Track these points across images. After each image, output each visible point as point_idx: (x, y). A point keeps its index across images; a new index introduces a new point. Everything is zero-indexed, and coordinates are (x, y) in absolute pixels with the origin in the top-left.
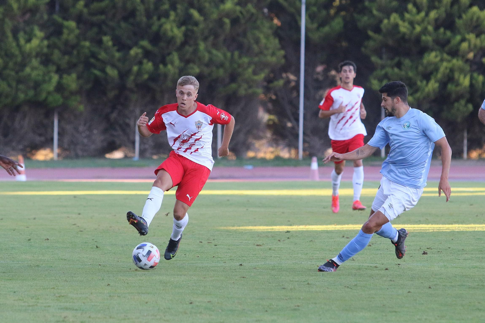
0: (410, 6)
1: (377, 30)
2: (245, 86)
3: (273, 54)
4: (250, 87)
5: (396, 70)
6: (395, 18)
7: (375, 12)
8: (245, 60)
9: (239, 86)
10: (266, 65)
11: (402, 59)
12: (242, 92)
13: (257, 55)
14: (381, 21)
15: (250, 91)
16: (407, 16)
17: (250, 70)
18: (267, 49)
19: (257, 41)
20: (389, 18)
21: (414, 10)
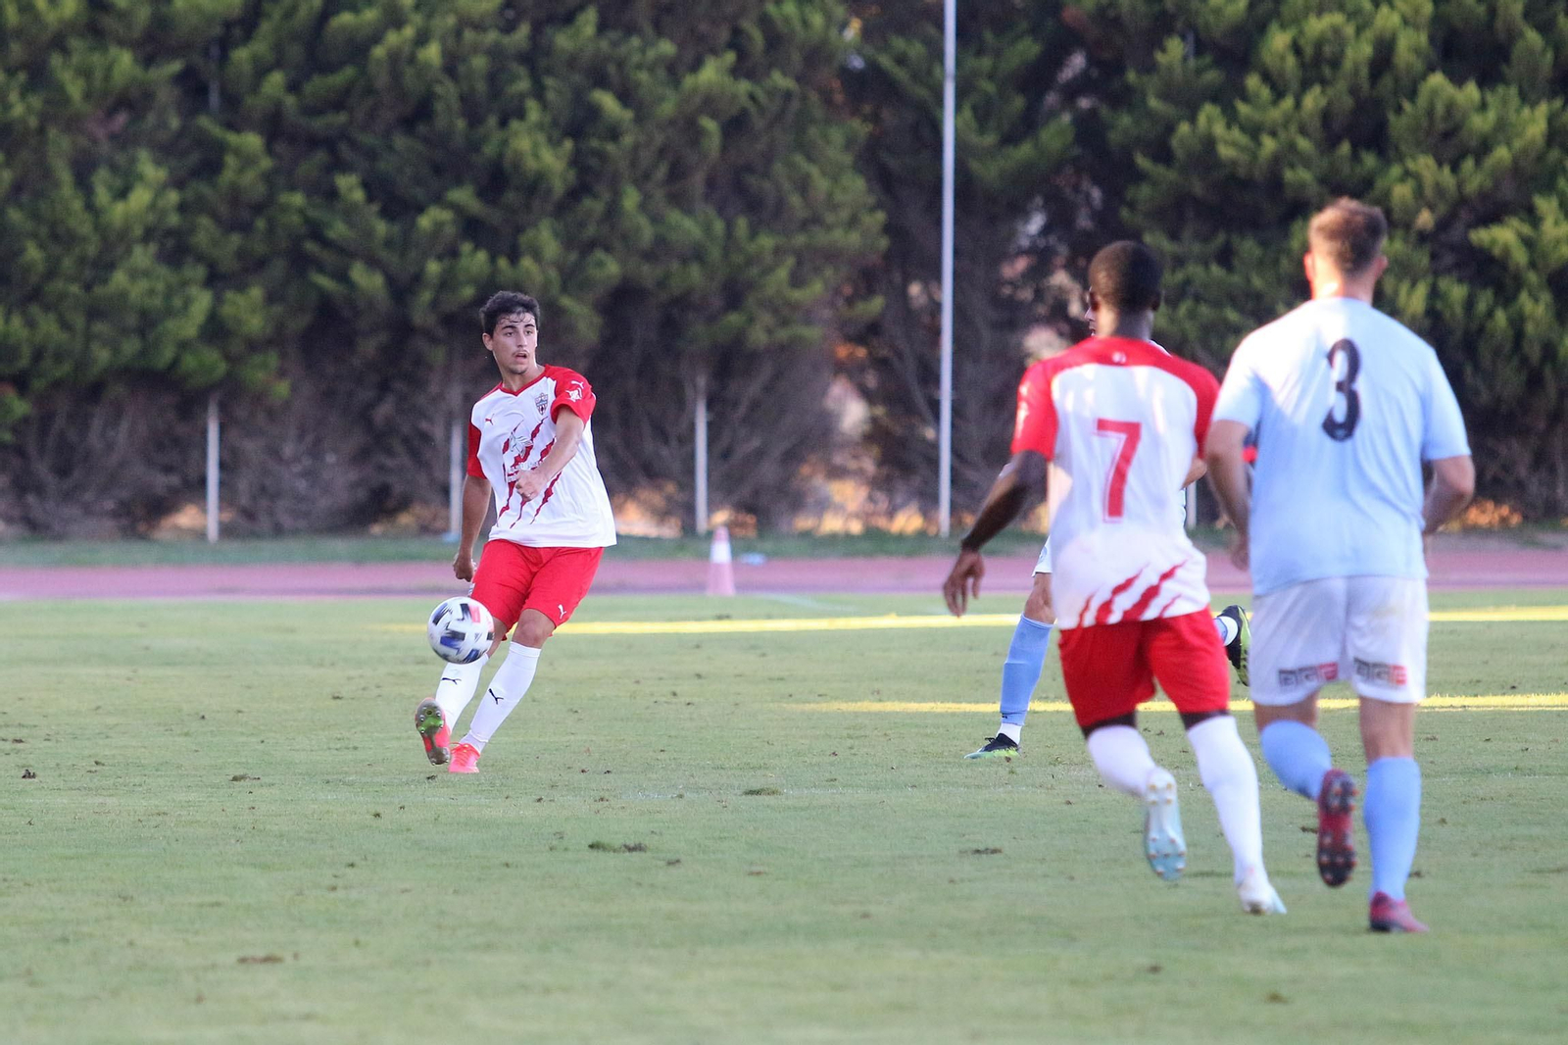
0: (1253, 82)
1: (1162, 153)
2: (766, 318)
3: (853, 222)
4: (785, 323)
5: (1216, 270)
6: (1209, 115)
7: (1153, 103)
8: (766, 242)
9: (751, 320)
10: (831, 256)
11: (1235, 240)
12: (758, 337)
13: (804, 225)
14: (1170, 128)
15: (783, 335)
16: (1243, 109)
17: (782, 274)
18: (834, 207)
19: (803, 186)
20: (1193, 119)
21: (1265, 93)
